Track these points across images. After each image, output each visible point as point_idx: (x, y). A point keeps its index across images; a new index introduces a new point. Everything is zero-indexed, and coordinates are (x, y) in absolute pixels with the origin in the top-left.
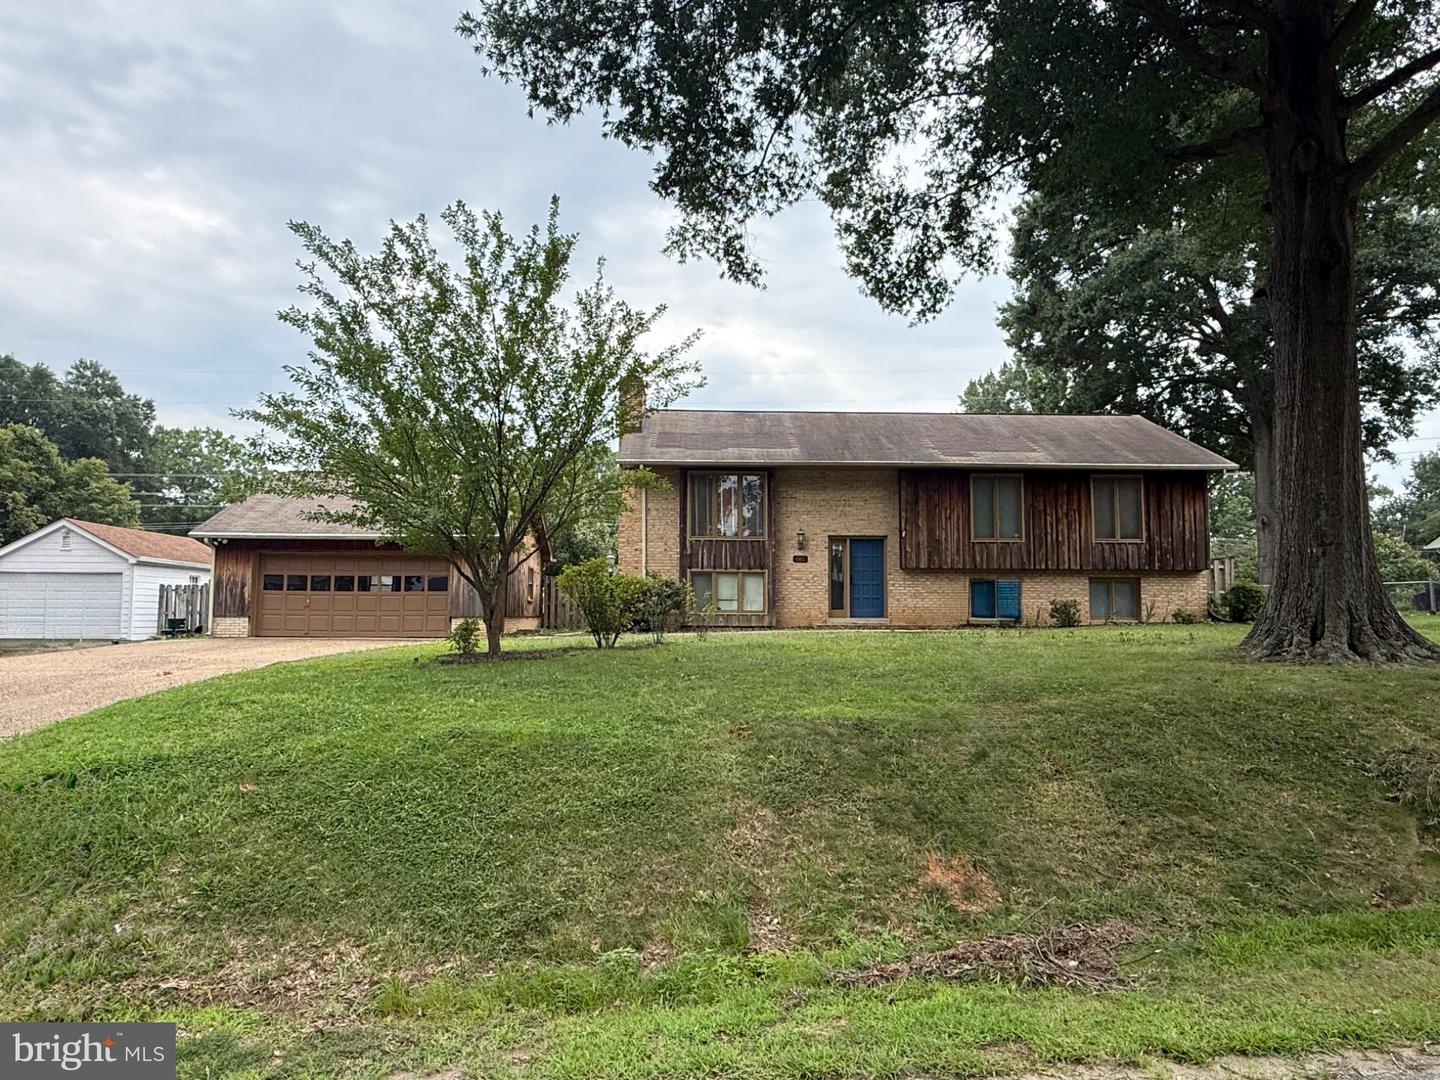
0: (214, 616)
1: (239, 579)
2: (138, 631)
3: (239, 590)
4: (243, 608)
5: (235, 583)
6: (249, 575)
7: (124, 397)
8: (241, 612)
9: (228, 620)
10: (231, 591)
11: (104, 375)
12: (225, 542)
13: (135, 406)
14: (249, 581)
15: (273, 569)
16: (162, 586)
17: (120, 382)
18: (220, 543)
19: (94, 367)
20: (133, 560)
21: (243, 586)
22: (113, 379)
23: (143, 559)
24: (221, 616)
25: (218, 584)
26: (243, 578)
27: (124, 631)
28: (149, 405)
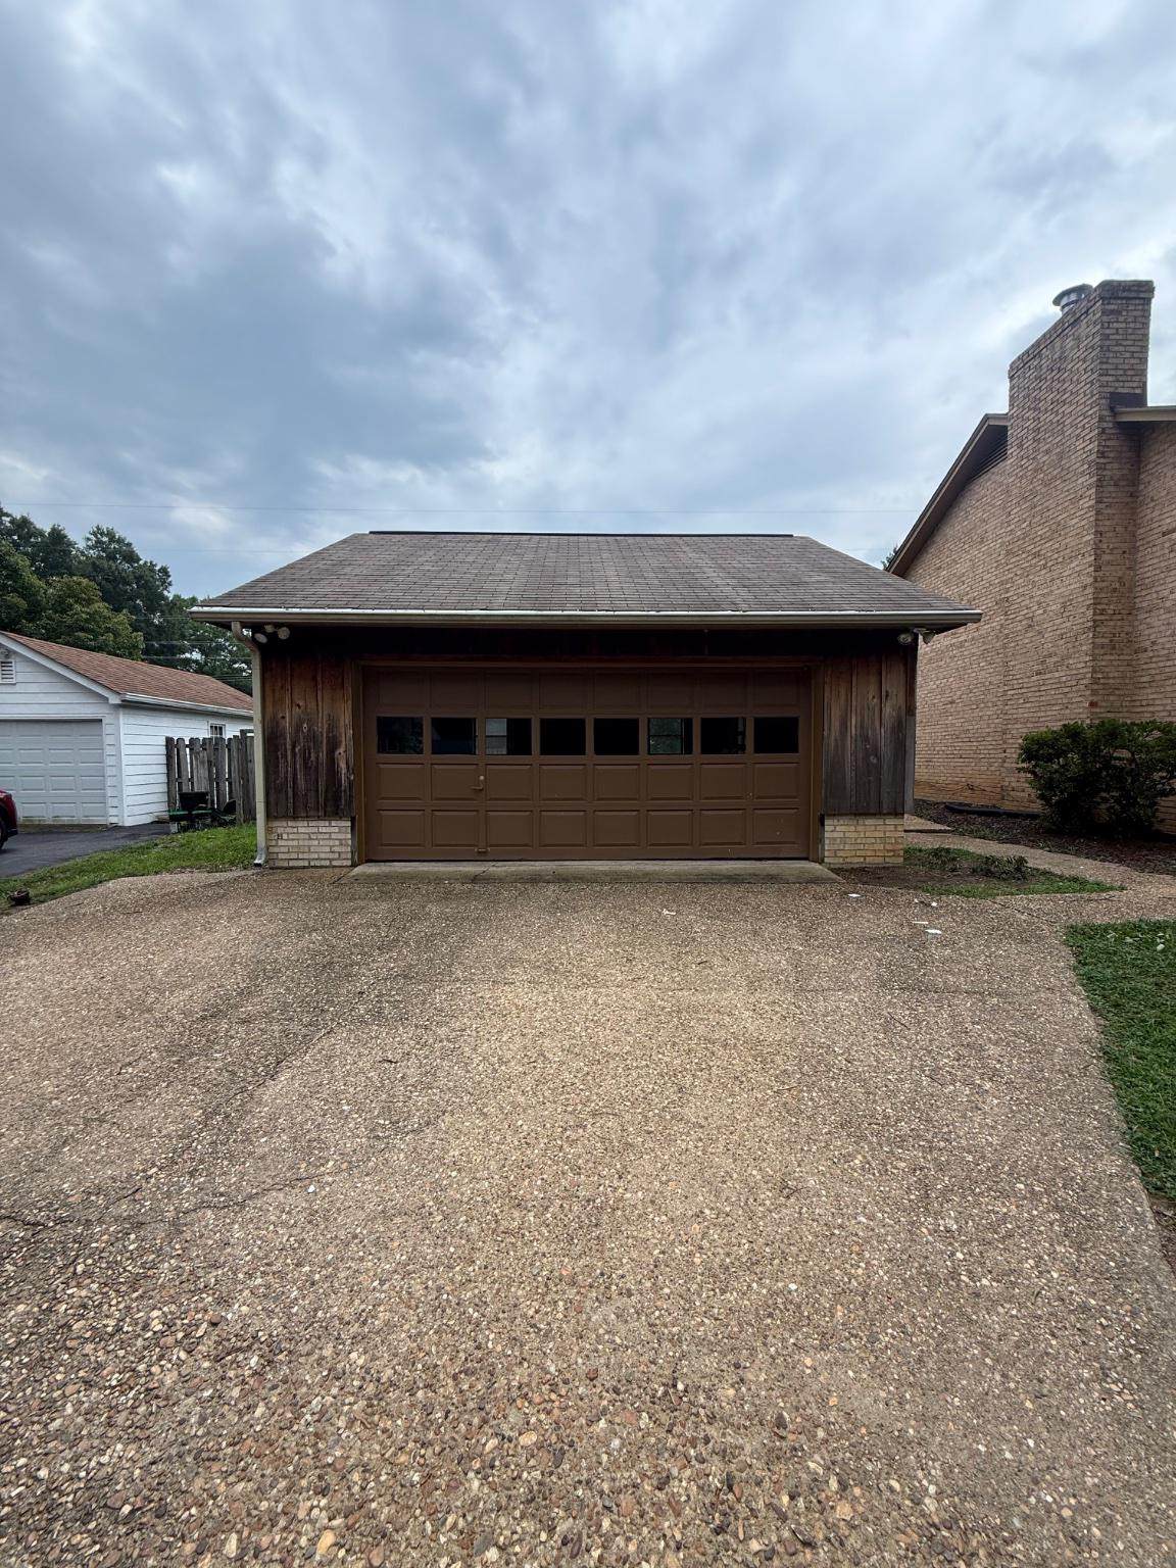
0: (269, 816)
1: (322, 727)
2: (137, 810)
3: (323, 756)
4: (337, 799)
5: (313, 737)
6: (345, 718)
7: (141, 562)
8: (331, 805)
9: (303, 827)
10: (306, 760)
11: (120, 541)
12: (284, 634)
13: (153, 571)
14: (346, 735)
15: (399, 702)
16: (169, 741)
17: (137, 549)
18: (273, 637)
19: (111, 535)
20: (114, 700)
21: (333, 745)
22: (129, 545)
23: (129, 696)
24: (286, 817)
25: (272, 740)
26: (333, 726)
27: (113, 811)
28: (164, 571)
